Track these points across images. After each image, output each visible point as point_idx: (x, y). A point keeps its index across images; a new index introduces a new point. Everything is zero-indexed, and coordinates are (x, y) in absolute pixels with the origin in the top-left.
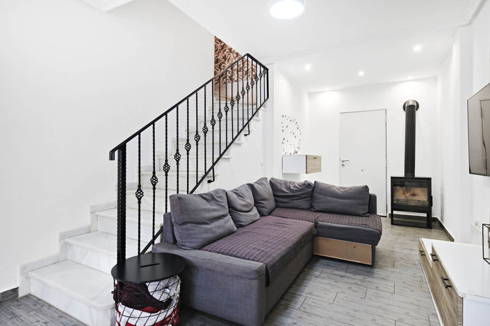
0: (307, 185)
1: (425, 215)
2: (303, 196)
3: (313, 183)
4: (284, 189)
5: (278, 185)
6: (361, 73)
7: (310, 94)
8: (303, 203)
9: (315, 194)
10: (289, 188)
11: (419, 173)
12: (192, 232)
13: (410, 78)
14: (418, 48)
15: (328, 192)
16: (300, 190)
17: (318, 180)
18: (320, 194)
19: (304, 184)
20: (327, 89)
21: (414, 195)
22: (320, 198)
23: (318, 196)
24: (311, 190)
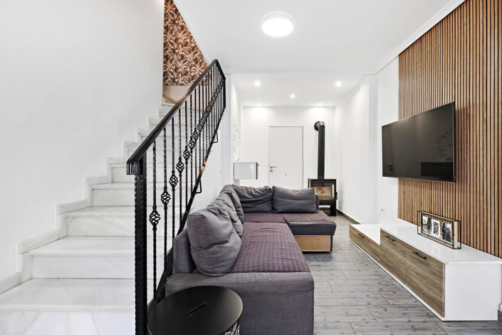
0: (267, 190)
1: (329, 206)
2: (265, 200)
3: (271, 187)
4: (247, 195)
5: (241, 191)
6: (293, 96)
7: (244, 107)
8: (266, 207)
9: (275, 198)
10: (251, 194)
11: (327, 176)
12: (219, 254)
13: (320, 105)
14: (338, 84)
15: (286, 195)
16: (262, 195)
17: (276, 186)
18: (280, 197)
19: (266, 190)
20: (259, 105)
21: (323, 192)
22: (280, 201)
23: (279, 199)
24: (270, 194)
